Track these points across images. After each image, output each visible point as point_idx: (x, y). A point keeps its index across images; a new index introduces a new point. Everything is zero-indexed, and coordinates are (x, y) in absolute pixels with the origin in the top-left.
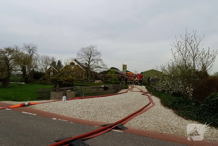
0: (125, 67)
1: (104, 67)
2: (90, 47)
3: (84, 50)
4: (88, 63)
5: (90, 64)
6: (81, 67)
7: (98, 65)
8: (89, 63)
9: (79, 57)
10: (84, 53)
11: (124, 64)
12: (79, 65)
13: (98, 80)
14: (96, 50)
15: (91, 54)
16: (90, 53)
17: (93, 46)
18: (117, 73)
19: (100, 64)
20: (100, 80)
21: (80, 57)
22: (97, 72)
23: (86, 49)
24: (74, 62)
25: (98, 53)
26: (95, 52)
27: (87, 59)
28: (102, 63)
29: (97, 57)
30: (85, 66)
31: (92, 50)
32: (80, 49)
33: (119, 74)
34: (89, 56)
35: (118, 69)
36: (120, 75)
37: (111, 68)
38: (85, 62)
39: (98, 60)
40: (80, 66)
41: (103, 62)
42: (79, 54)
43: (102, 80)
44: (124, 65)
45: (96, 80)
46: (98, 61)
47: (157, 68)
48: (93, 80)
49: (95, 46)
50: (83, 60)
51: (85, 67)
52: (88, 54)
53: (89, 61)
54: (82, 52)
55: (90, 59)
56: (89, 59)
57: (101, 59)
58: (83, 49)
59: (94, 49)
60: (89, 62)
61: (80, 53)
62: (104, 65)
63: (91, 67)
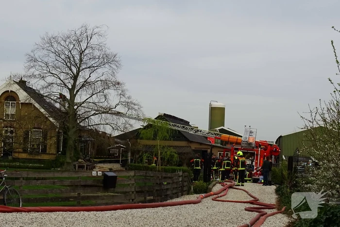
0: (217, 115)
1: (130, 112)
2: (78, 33)
3: (55, 45)
4: (68, 97)
5: (78, 99)
6: (42, 110)
7: (105, 104)
8: (73, 96)
9: (32, 70)
10: (52, 55)
11: (215, 105)
12: (33, 101)
13: (110, 162)
14: (100, 47)
15: (81, 60)
16: (77, 58)
17: (89, 33)
18: (179, 136)
19: (113, 98)
20: (118, 162)
21: (37, 73)
22: (101, 129)
23: (62, 43)
24: (15, 88)
25: (108, 60)
26: (97, 53)
27: (66, 81)
28: (122, 94)
29: (102, 73)
30: (57, 105)
31: (83, 46)
32: (39, 41)
33: (191, 142)
34: (74, 70)
35: (187, 123)
36: (194, 146)
37: (160, 117)
38: (56, 90)
39: (106, 84)
40: (37, 105)
41: (127, 94)
42: (35, 60)
43: (124, 163)
44: (212, 109)
45: (100, 162)
46: (109, 88)
47: (314, 114)
48: (89, 161)
49: (96, 30)
50: (51, 84)
51: (59, 110)
52: (69, 61)
53: (74, 86)
54: (45, 52)
55: (75, 78)
56: (72, 82)
57: (119, 80)
58: (51, 41)
59: (94, 41)
60: (71, 91)
61: (38, 54)
62: (128, 105)
63: (81, 111)
